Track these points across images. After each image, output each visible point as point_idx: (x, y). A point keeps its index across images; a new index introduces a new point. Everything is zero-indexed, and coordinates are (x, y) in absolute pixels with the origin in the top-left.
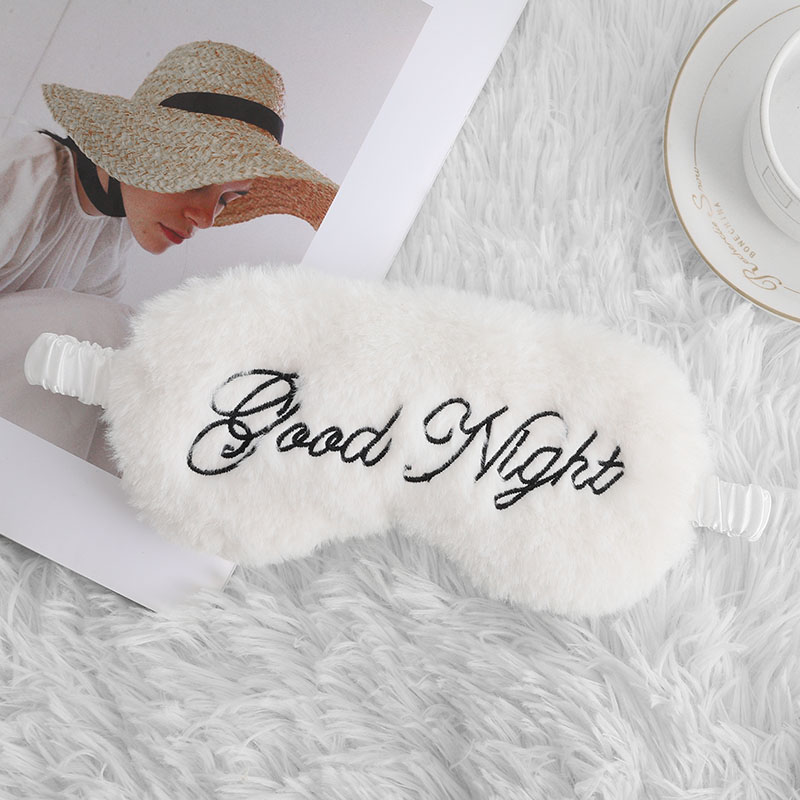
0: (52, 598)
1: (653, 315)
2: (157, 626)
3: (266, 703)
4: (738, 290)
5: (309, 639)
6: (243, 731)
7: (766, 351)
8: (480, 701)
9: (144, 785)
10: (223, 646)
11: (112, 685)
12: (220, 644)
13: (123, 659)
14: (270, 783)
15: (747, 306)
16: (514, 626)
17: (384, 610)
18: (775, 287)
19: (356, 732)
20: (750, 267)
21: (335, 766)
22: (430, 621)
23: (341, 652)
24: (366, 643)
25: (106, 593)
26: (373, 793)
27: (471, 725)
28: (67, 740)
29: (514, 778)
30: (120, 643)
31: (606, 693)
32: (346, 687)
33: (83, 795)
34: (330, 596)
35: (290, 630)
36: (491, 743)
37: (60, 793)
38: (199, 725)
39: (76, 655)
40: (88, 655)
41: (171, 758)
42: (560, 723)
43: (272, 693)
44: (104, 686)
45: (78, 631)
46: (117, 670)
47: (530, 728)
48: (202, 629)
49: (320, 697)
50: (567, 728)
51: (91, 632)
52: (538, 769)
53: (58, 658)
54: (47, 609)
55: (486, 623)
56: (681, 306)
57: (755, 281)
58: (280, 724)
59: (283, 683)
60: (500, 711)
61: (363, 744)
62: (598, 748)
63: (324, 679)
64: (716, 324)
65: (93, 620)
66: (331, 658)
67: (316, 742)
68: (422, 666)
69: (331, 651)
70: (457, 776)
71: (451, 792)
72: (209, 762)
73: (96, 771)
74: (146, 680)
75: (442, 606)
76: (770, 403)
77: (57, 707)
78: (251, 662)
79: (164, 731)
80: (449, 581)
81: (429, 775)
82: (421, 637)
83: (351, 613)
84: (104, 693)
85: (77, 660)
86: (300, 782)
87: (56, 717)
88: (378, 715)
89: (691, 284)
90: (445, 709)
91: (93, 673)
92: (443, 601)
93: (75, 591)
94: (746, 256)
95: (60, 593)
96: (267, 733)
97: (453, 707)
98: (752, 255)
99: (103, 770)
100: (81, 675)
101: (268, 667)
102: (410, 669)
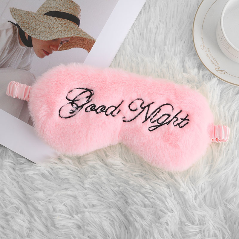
0: (6, 159)
1: (188, 81)
2: (37, 168)
3: (69, 192)
4: (213, 74)
5: (82, 174)
6: (61, 201)
7: (221, 92)
8: (132, 194)
9: (32, 216)
10: (57, 175)
11: (23, 186)
12: (56, 174)
13: (27, 178)
14: (69, 216)
15: (216, 79)
16: (144, 172)
17: (105, 166)
18: (225, 73)
19: (95, 202)
20: (217, 67)
21: (89, 212)
22: (119, 169)
23: (92, 178)
24: (99, 176)
25: (22, 158)
26: (100, 220)
27: (130, 201)
28: (9, 202)
29: (142, 217)
30: (26, 173)
31: (171, 192)
32: (93, 189)
33: (13, 218)
34: (89, 161)
35: (77, 171)
36: (135, 206)
37: (7, 217)
38: (49, 198)
39: (13, 176)
40: (17, 177)
41: (40, 208)
42: (156, 201)
43: (71, 189)
44: (21, 186)
45: (14, 169)
46: (25, 181)
47: (147, 202)
48: (51, 170)
49: (85, 191)
50: (158, 202)
51: (18, 170)
52: (149, 215)
53: (8, 177)
54: (5, 162)
55: (135, 171)
56: (196, 78)
57: (219, 71)
58: (73, 199)
59: (74, 187)
60: (138, 197)
61: (98, 206)
62: (167, 209)
63: (87, 186)
64: (206, 84)
65: (19, 166)
66: (89, 180)
67: (83, 205)
68: (116, 183)
69: (89, 178)
70: (125, 216)
71: (123, 221)
72: (51, 209)
73: (17, 211)
74: (34, 185)
75: (122, 165)
76: (222, 108)
77: (7, 191)
78: (65, 180)
79: (38, 199)
80: (125, 158)
81: (117, 216)
82: (115, 174)
83: (95, 167)
84: (21, 188)
85: (13, 178)
86: (78, 216)
87: (6, 194)
88: (102, 197)
89: (199, 72)
90: (122, 196)
91: (18, 182)
92: (123, 164)
93: (14, 157)
94: (216, 64)
95: (9, 158)
96: (69, 201)
97: (124, 195)
98: (218, 64)
99: (20, 211)
100: (14, 182)
101: (70, 182)
102: (112, 183)
